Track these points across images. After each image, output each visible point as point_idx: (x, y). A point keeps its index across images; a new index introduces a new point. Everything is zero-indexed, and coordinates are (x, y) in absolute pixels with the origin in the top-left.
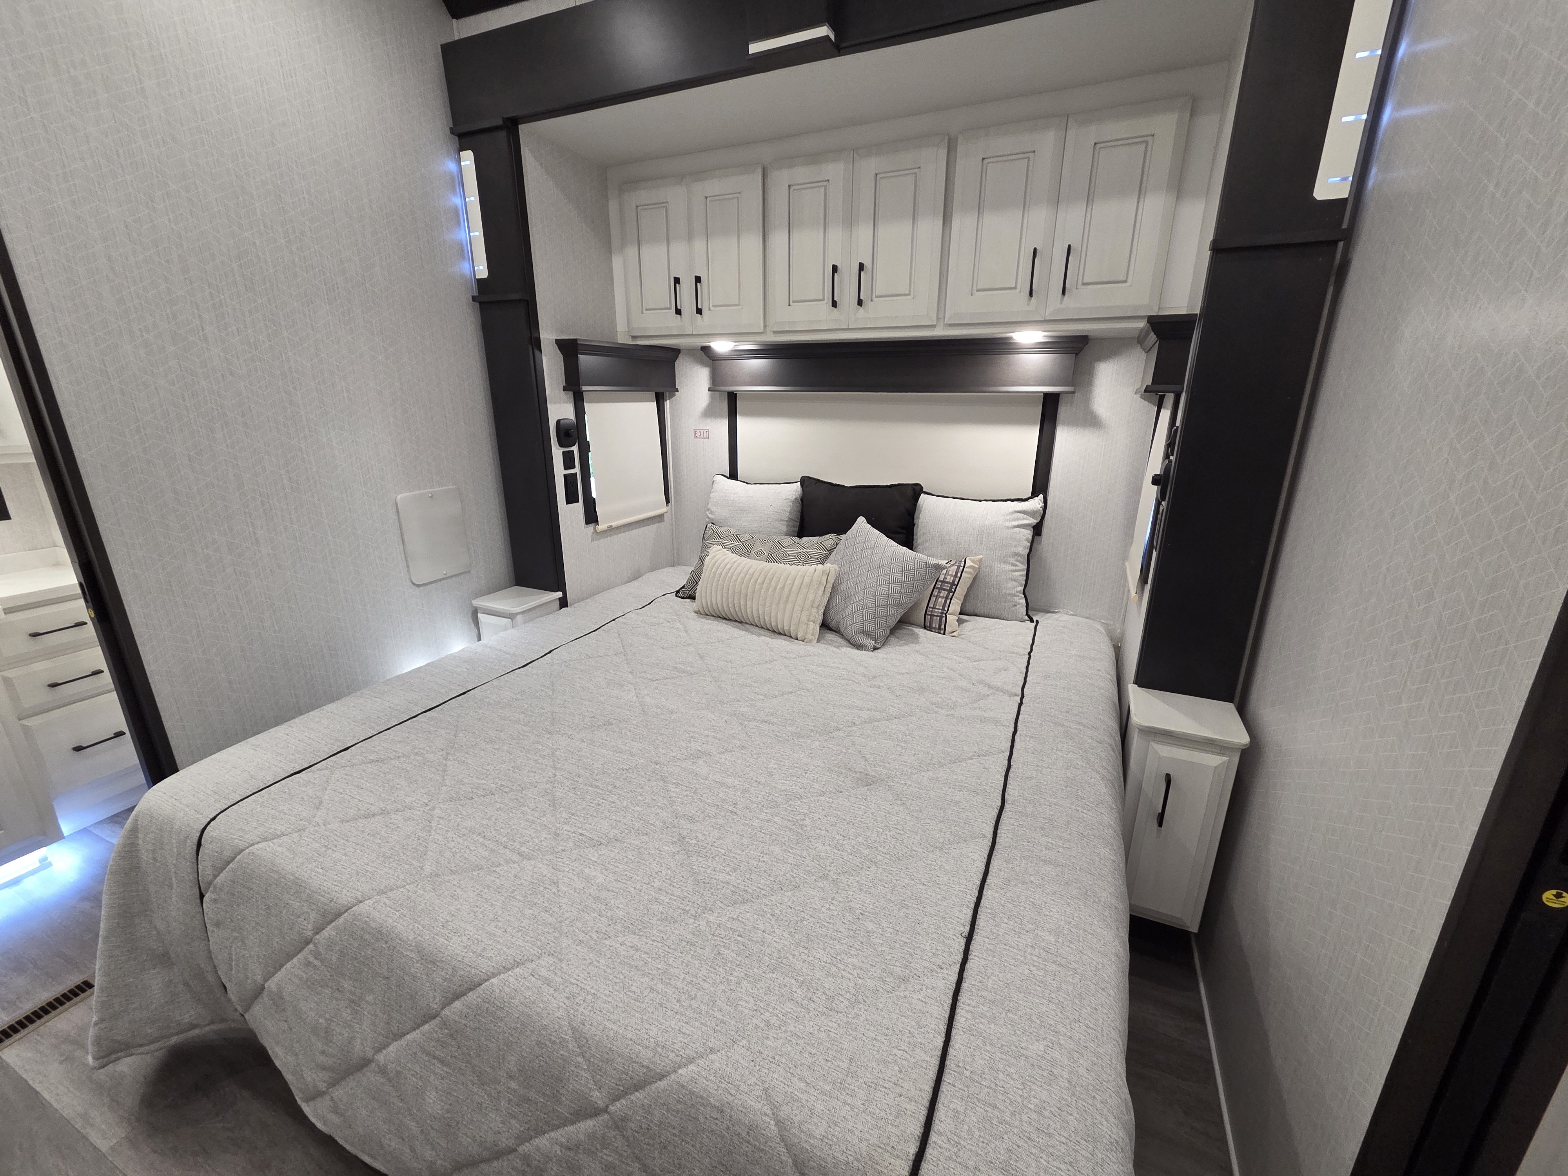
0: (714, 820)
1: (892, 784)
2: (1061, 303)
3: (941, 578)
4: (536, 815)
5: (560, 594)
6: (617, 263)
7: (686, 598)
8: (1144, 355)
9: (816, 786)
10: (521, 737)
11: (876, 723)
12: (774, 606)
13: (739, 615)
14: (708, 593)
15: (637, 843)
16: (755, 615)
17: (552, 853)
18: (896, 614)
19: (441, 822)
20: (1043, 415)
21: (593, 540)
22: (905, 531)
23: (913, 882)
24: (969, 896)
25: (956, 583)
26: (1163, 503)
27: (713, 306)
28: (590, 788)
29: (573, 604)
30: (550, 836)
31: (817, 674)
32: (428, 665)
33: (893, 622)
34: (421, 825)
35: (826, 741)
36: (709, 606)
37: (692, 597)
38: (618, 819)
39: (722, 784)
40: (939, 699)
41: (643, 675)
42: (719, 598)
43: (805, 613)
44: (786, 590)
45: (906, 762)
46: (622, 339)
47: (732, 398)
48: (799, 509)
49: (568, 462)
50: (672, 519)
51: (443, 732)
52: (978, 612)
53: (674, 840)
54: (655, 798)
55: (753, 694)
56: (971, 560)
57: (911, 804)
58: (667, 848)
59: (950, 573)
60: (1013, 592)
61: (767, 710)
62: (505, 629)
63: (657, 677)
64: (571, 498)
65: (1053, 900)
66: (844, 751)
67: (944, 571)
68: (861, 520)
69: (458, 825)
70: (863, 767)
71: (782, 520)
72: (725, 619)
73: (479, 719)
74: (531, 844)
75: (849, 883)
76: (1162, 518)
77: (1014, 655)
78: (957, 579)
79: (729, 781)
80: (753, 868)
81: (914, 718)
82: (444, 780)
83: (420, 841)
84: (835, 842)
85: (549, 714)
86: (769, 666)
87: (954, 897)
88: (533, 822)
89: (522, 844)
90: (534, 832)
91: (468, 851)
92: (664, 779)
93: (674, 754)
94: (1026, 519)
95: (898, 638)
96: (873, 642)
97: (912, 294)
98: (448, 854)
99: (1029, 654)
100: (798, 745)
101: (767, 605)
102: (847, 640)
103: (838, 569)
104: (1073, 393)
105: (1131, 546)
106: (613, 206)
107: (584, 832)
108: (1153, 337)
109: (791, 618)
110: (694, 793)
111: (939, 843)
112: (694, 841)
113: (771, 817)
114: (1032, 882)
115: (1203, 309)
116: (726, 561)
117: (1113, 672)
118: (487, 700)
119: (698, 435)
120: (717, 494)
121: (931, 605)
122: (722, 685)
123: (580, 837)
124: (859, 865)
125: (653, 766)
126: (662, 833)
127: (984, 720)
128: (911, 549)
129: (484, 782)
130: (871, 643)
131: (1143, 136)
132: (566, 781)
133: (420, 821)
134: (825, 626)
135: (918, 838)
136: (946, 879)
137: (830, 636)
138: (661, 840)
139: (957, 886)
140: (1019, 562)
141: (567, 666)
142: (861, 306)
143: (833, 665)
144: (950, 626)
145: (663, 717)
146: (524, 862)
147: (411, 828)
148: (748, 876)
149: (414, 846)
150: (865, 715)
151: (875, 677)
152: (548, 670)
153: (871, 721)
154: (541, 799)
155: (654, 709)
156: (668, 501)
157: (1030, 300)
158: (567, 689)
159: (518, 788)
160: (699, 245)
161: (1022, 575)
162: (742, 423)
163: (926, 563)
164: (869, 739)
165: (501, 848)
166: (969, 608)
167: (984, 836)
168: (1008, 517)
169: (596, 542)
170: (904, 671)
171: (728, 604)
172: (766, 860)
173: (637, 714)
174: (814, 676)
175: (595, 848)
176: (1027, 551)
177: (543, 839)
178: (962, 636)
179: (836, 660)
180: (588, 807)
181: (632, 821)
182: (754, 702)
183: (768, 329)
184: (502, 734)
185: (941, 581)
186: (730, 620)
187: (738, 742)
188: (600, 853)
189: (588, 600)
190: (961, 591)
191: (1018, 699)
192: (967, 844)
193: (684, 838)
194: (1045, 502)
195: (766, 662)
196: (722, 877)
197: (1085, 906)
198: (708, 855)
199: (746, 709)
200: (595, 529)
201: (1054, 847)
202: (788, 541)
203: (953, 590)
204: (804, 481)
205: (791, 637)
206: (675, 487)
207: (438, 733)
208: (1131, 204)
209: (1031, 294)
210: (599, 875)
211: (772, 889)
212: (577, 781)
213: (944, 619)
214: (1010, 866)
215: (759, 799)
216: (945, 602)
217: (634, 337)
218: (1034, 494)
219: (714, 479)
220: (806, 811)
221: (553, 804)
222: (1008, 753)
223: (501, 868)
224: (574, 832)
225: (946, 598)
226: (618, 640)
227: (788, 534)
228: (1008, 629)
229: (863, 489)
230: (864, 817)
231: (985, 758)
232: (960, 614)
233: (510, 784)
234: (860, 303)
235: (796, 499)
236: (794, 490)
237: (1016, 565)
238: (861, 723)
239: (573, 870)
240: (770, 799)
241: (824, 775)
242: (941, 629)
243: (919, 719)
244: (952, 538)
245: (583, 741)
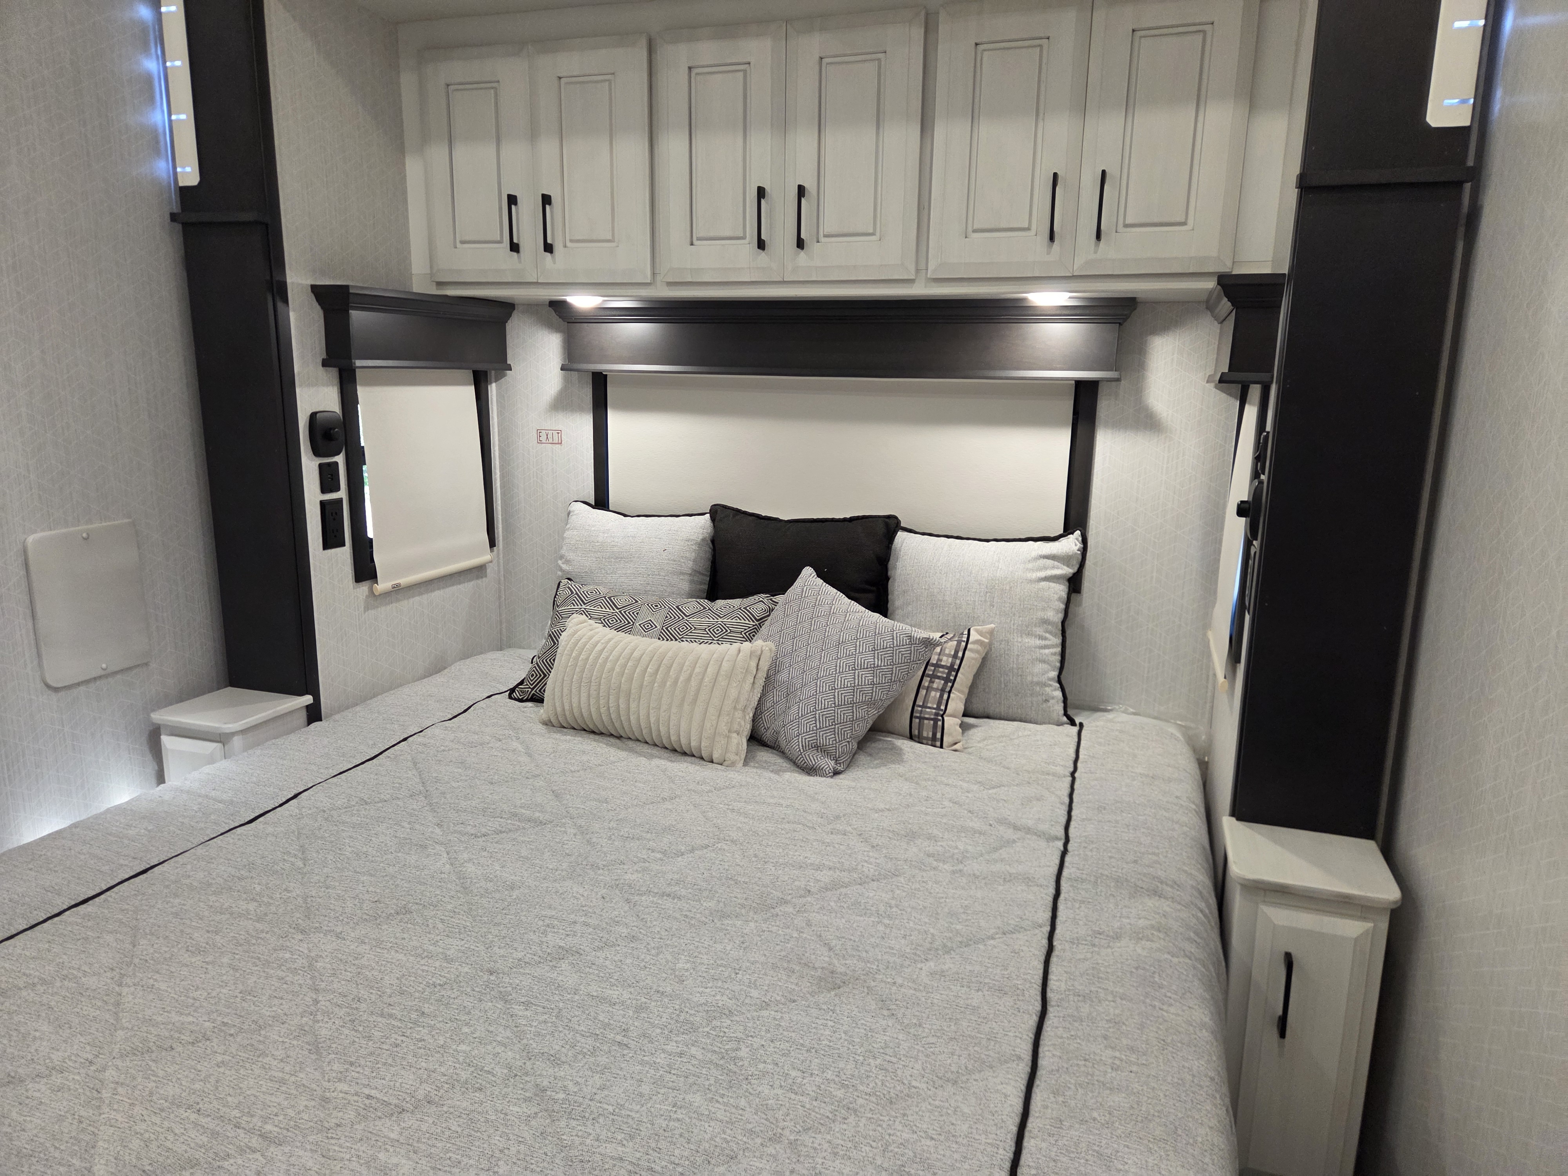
0: (592, 1059)
1: (873, 984)
2: (1096, 252)
3: (934, 661)
4: (287, 1069)
5: (308, 699)
6: (413, 168)
7: (527, 700)
8: (1216, 326)
9: (755, 993)
10: (254, 941)
11: (843, 890)
12: (674, 710)
13: (617, 725)
14: (565, 691)
15: (465, 1104)
16: (643, 725)
17: (320, 1131)
18: (868, 716)
19: (120, 1090)
20: (1076, 413)
21: (367, 608)
22: (874, 588)
23: (915, 1136)
24: (1001, 1151)
25: (956, 667)
26: (1255, 542)
27: (571, 241)
28: (380, 1019)
29: (331, 715)
30: (313, 1103)
31: (746, 815)
32: (75, 826)
33: (862, 729)
34: (83, 1098)
35: (765, 920)
36: (567, 713)
37: (538, 699)
38: (431, 1067)
39: (603, 1000)
40: (940, 849)
41: (460, 828)
42: (584, 699)
43: (725, 719)
44: (694, 683)
45: (893, 949)
46: (421, 286)
47: (600, 382)
48: (709, 555)
49: (328, 480)
50: (499, 571)
51: (109, 938)
52: (991, 711)
53: (528, 1094)
54: (491, 1029)
55: (644, 852)
56: (977, 631)
57: (904, 1015)
58: (516, 1109)
59: (947, 652)
60: (1043, 679)
61: (669, 876)
62: (211, 760)
63: (484, 830)
64: (331, 539)
65: (1128, 1147)
66: (795, 935)
67: (938, 649)
68: (808, 572)
69: (151, 1094)
70: (827, 959)
71: (682, 573)
72: (593, 732)
73: (176, 915)
74: (281, 1118)
75: (816, 1145)
76: (1255, 564)
77: (1051, 777)
78: (958, 662)
79: (613, 993)
80: (661, 1131)
81: (902, 880)
82: (117, 1019)
83: (84, 1125)
84: (790, 1081)
85: (299, 899)
86: (668, 805)
87: (979, 1155)
88: (283, 1082)
89: (265, 1119)
90: (286, 1099)
91: (171, 1137)
92: (504, 998)
93: (520, 955)
94: (1058, 568)
95: (871, 755)
96: (833, 763)
97: (878, 234)
98: (136, 1143)
99: (1073, 774)
100: (722, 929)
101: (664, 707)
102: (791, 760)
103: (774, 648)
104: (1118, 380)
105: (1214, 607)
106: (408, 81)
107: (373, 1093)
108: (1225, 305)
109: (702, 727)
110: (557, 1017)
111: (952, 1072)
112: (561, 1096)
113: (685, 1049)
114: (1094, 1119)
115: (1291, 269)
116: (595, 639)
117: (1198, 798)
118: (188, 881)
119: (543, 438)
120: (575, 533)
121: (920, 702)
122: (594, 840)
123: (367, 1102)
124: (830, 1116)
125: (486, 977)
126: (507, 1086)
127: (1009, 879)
128: (886, 616)
129: (191, 1019)
130: (828, 764)
131: (1200, 24)
132: (337, 1010)
133: (80, 1091)
134: (756, 739)
135: (918, 1066)
136: (965, 1127)
137: (764, 755)
138: (505, 1096)
139: (983, 1136)
140: (1050, 633)
141: (326, 819)
142: (802, 248)
143: (772, 801)
144: (950, 734)
145: (497, 896)
146: (272, 1149)
147: (65, 1103)
148: (653, 1145)
149: (73, 1134)
150: (825, 877)
151: (838, 817)
152: (293, 827)
153: (834, 886)
154: (295, 1042)
155: (483, 884)
156: (492, 543)
157: (1050, 247)
158: (330, 857)
159: (253, 1026)
160: (548, 148)
161: (1055, 654)
162: (615, 420)
163: (910, 637)
164: (833, 915)
165: (229, 1127)
166: (977, 706)
167: (1019, 1058)
168: (1030, 566)
169: (372, 613)
170: (882, 806)
171: (598, 708)
172: (680, 1116)
173: (452, 893)
174: (742, 819)
175: (394, 1118)
176: (1061, 616)
177: (302, 1108)
178: (970, 750)
179: (775, 793)
180: (378, 1051)
181: (455, 1068)
182: (647, 864)
183: (659, 278)
184: (218, 938)
185: (933, 665)
186: (601, 734)
187: (625, 930)
188: (403, 1125)
189: (358, 708)
190: (964, 678)
191: (1060, 844)
192: (994, 1072)
193: (544, 1090)
194: (1084, 541)
195: (664, 799)
196: (610, 1149)
197: (1175, 1151)
198: (587, 1115)
199: (634, 877)
200: (371, 590)
201: (1124, 1064)
202: (692, 605)
203: (952, 678)
204: (716, 512)
205: (702, 758)
206: (505, 520)
207: (101, 941)
208: (1185, 116)
209: (1052, 238)
210: (404, 1161)
211: (693, 1163)
212: (357, 1009)
213: (940, 723)
214: (1061, 1099)
215: (664, 1020)
216: (941, 696)
217: (440, 284)
218: (1068, 530)
219: (570, 508)
220: (740, 1035)
221: (316, 1048)
222: (1048, 928)
223: (232, 1161)
224: (357, 1094)
225: (942, 691)
226: (414, 772)
227: (692, 595)
228: (1038, 737)
229: (808, 524)
230: (834, 1039)
231: (1014, 936)
232: (964, 715)
233: (237, 1021)
234: (800, 244)
235: (703, 540)
236: (701, 526)
237: (1046, 639)
238: (820, 891)
239: (358, 1157)
240: (682, 1018)
241: (765, 974)
242: (937, 741)
243: (909, 880)
244: (947, 598)
245: (363, 942)
